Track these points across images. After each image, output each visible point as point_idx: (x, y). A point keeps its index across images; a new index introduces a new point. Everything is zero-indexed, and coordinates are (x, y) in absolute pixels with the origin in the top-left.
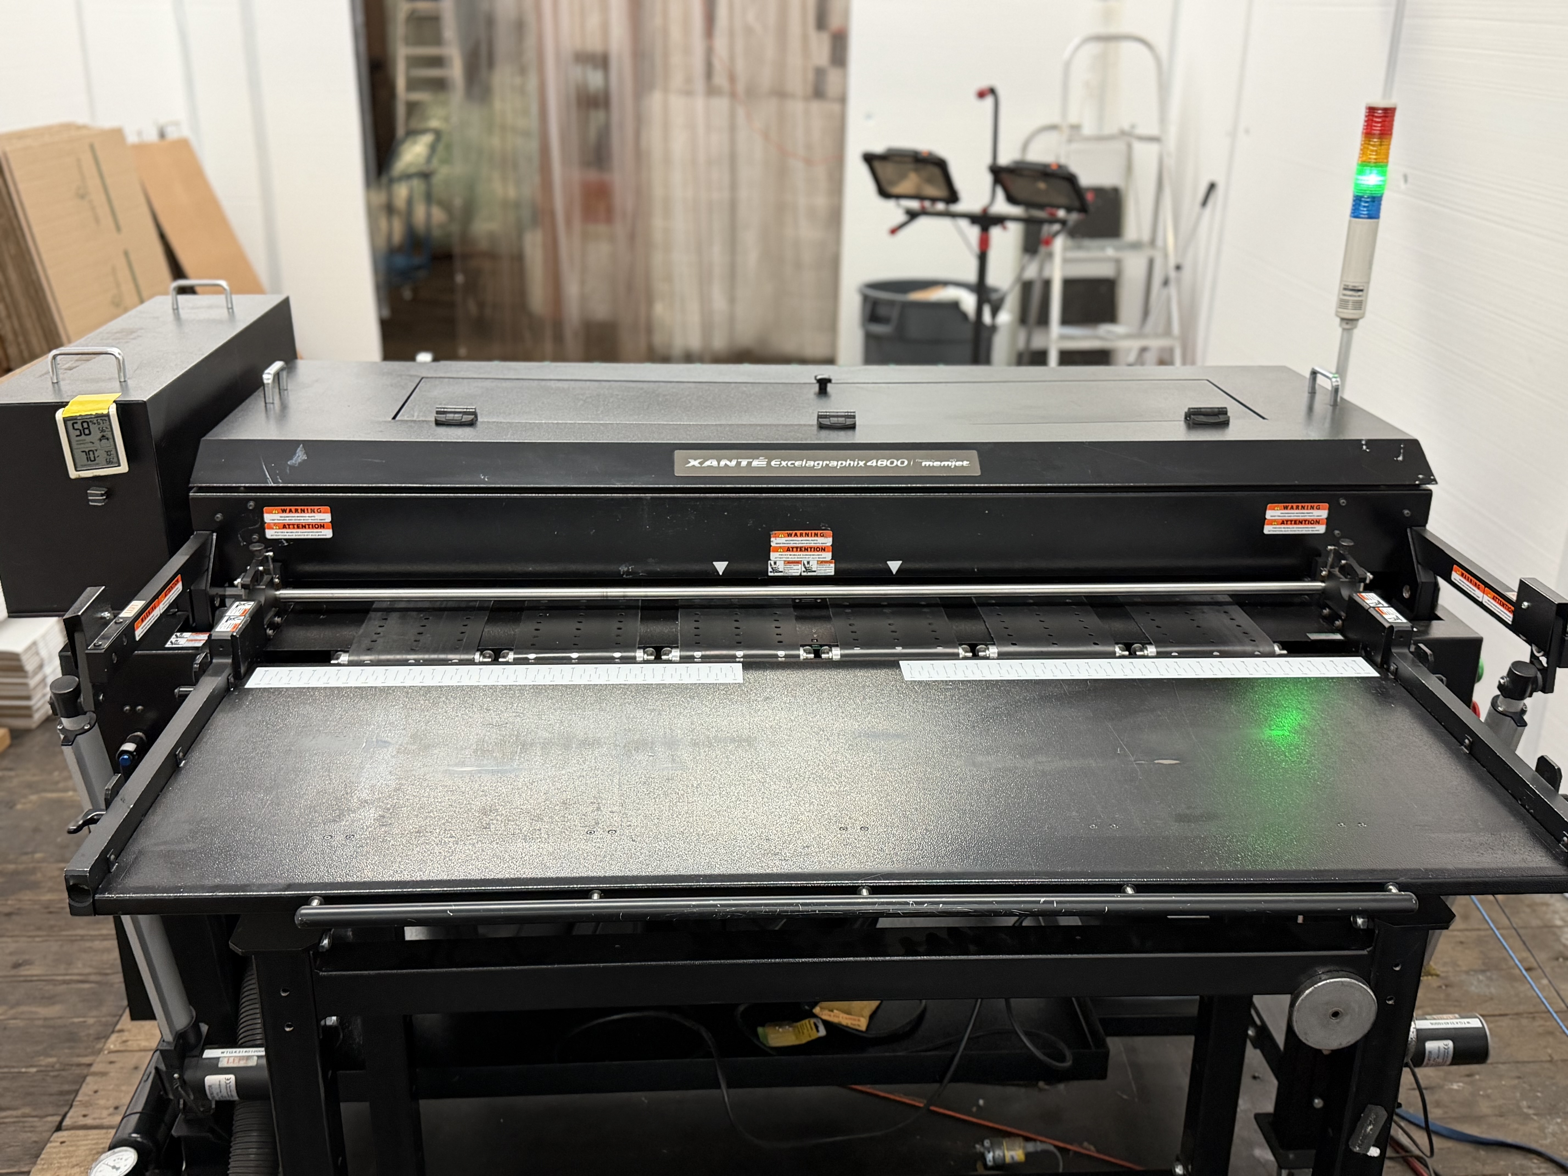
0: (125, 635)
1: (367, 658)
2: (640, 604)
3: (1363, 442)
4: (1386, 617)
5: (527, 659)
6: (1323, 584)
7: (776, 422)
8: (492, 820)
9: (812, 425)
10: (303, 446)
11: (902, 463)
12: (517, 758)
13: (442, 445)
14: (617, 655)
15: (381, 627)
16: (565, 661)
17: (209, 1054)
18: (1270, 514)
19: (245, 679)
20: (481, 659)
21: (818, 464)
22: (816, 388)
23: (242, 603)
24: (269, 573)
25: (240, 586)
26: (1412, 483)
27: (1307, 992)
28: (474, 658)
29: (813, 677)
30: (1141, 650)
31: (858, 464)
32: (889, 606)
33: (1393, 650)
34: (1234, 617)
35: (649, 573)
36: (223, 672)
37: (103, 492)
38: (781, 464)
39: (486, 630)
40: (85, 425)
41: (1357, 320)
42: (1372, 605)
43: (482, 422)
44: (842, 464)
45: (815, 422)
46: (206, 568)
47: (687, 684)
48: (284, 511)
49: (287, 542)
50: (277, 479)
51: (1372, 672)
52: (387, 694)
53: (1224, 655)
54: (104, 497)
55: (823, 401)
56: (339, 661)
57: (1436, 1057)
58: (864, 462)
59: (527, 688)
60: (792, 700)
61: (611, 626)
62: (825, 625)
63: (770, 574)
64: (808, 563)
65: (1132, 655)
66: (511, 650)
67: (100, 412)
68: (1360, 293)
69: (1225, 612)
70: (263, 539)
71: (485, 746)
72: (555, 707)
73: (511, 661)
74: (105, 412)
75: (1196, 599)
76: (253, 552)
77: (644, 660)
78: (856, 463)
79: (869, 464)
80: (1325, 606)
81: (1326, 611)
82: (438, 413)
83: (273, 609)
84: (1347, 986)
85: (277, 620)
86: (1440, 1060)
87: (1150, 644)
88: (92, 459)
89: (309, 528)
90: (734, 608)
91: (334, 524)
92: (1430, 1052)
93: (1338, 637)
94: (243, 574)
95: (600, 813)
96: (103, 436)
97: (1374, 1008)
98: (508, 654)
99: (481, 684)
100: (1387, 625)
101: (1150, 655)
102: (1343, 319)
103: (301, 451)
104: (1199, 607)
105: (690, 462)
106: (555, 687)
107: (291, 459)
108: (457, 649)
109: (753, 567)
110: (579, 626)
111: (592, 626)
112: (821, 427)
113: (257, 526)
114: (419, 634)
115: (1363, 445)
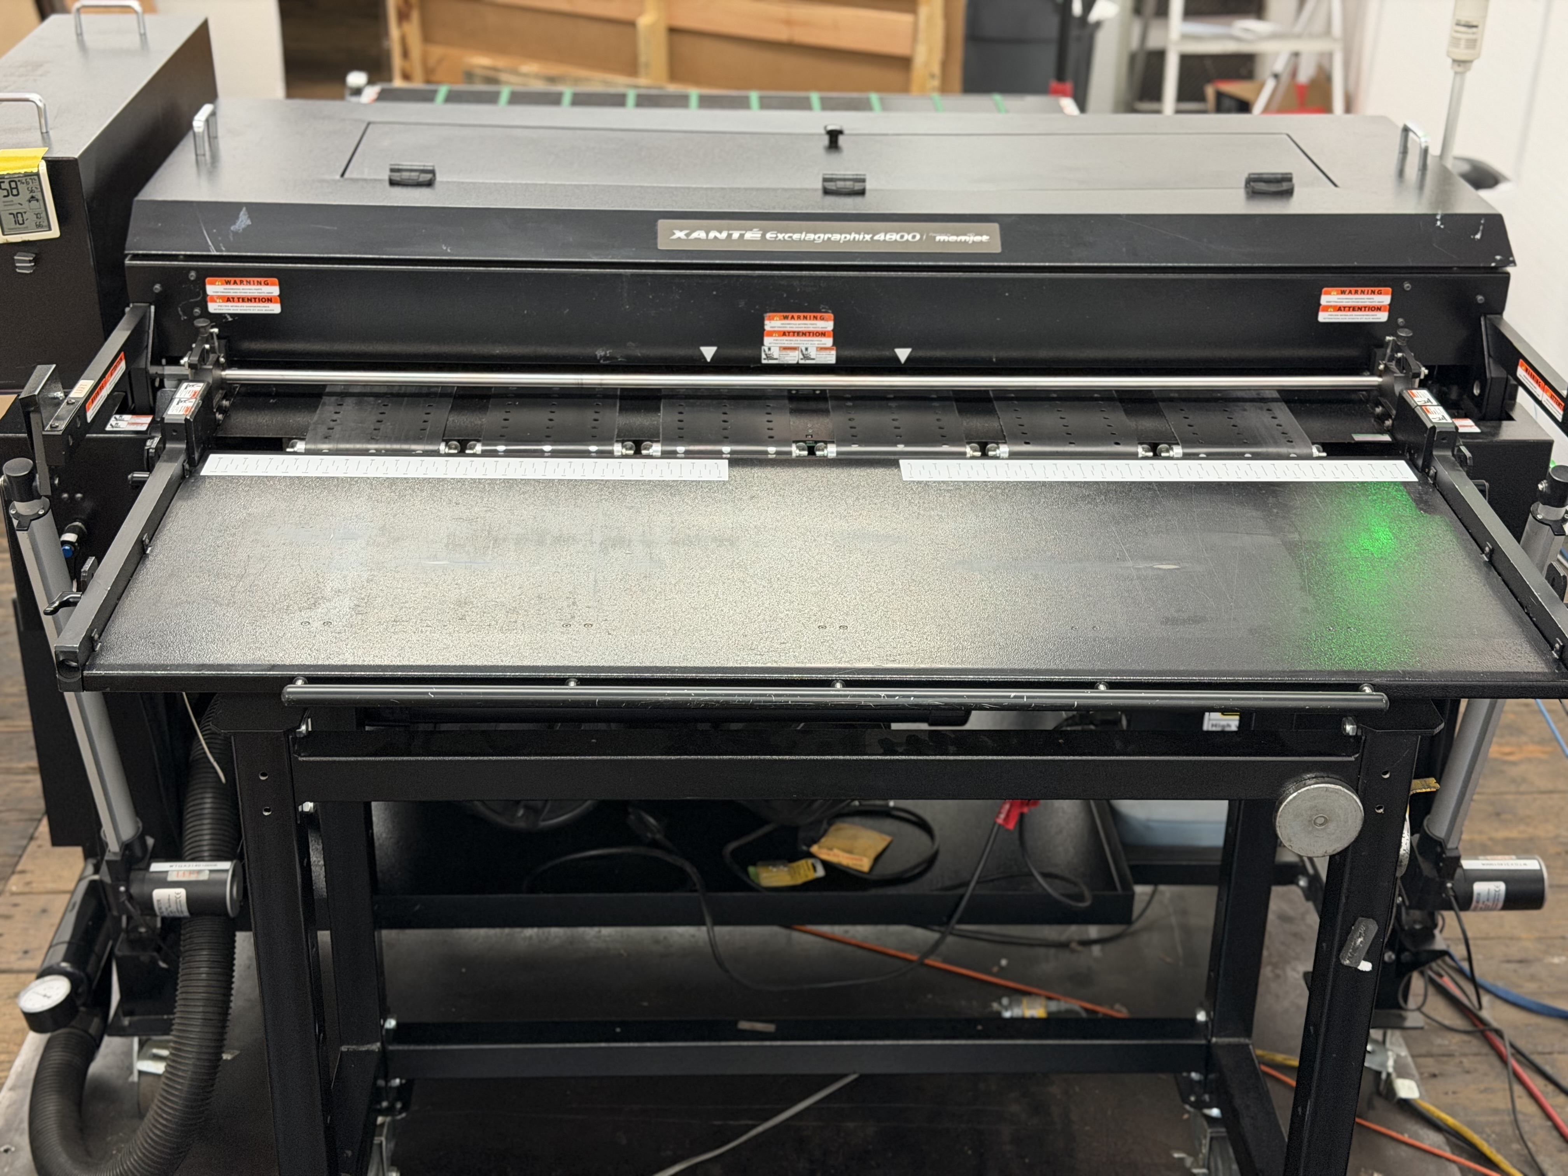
0: (79, 416)
1: (325, 447)
2: (619, 393)
3: (1438, 217)
4: (1430, 416)
5: (496, 451)
6: (1380, 380)
7: (774, 186)
8: (467, 611)
9: (816, 190)
10: (247, 210)
11: (914, 237)
12: (490, 553)
13: (399, 210)
14: (593, 448)
15: (336, 413)
16: (536, 454)
17: (156, 867)
18: (1325, 300)
19: (200, 465)
20: (447, 451)
21: (819, 237)
22: (826, 140)
23: (191, 384)
24: (215, 352)
25: (187, 365)
26: (1487, 265)
27: (1291, 797)
28: (439, 449)
29: (804, 476)
30: (1167, 451)
31: (864, 238)
32: (895, 399)
33: (1435, 453)
34: (1276, 415)
35: (628, 358)
36: (179, 458)
37: (31, 259)
38: (777, 237)
39: (451, 419)
40: (13, 185)
41: (1471, 62)
42: (1419, 404)
43: (442, 182)
44: (845, 238)
45: (819, 185)
46: (146, 344)
47: (669, 481)
48: (228, 283)
49: (231, 317)
50: (220, 247)
51: (1411, 476)
52: (351, 485)
53: (1256, 457)
54: (33, 264)
55: (834, 157)
56: (296, 449)
57: (1486, 899)
58: (870, 236)
59: (498, 482)
60: (780, 498)
61: (586, 417)
62: (821, 419)
63: (764, 362)
64: (807, 349)
65: (1157, 456)
66: (478, 441)
67: (29, 170)
68: (1474, 30)
69: (1268, 410)
70: (206, 313)
71: (457, 540)
72: (527, 502)
73: (479, 452)
74: (35, 170)
75: (1240, 394)
76: (198, 329)
77: (622, 455)
78: (861, 237)
79: (876, 238)
80: (1378, 404)
81: (1379, 410)
82: (392, 170)
83: (221, 391)
84: (1331, 792)
85: (225, 403)
86: (1490, 904)
87: (1177, 444)
88: (21, 222)
89: (255, 301)
90: (724, 399)
91: (283, 298)
92: (1479, 894)
93: (1386, 438)
94: (190, 352)
95: (575, 607)
96: (32, 197)
97: (1360, 814)
98: (475, 445)
99: (449, 476)
100: (1429, 425)
101: (1175, 456)
102: (1454, 61)
103: (244, 214)
104: (1240, 404)
105: (674, 234)
106: (527, 482)
107: (234, 223)
108: (421, 439)
109: (747, 352)
110: (551, 416)
111: (566, 417)
112: (827, 192)
113: (199, 299)
114: (379, 421)
115: (1437, 220)
